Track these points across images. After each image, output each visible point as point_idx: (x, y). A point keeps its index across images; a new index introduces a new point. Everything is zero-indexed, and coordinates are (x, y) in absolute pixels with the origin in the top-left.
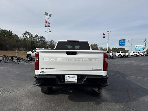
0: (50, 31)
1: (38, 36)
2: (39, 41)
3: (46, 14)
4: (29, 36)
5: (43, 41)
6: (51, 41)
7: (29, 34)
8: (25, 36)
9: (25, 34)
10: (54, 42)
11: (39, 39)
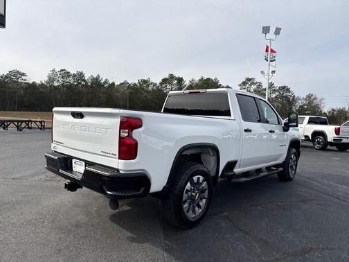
0: (273, 72)
1: (275, 85)
2: (276, 97)
3: (266, 30)
4: (254, 87)
5: (286, 97)
6: (309, 96)
7: (253, 83)
8: (245, 89)
9: (244, 83)
10: (315, 98)
11: (277, 93)
